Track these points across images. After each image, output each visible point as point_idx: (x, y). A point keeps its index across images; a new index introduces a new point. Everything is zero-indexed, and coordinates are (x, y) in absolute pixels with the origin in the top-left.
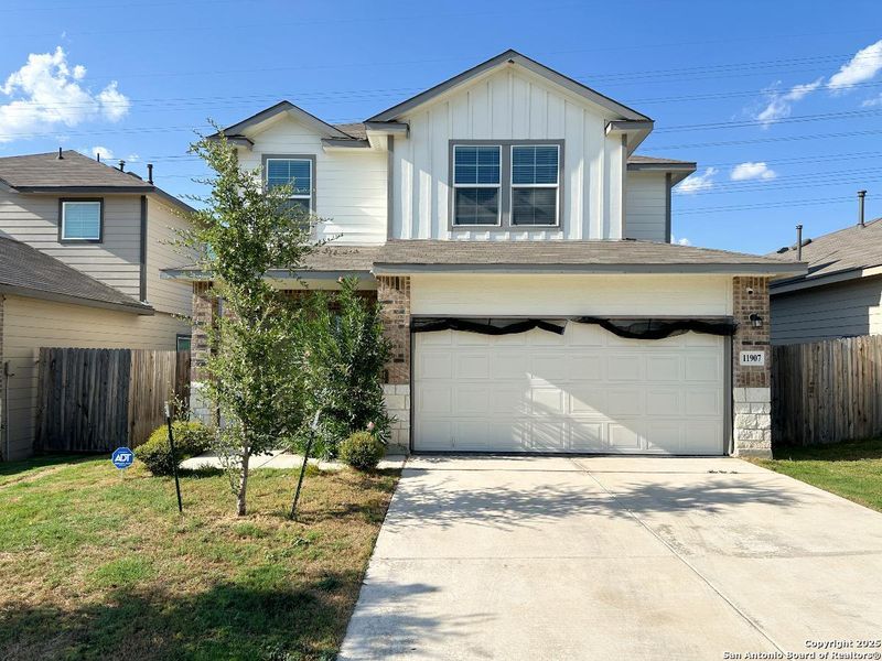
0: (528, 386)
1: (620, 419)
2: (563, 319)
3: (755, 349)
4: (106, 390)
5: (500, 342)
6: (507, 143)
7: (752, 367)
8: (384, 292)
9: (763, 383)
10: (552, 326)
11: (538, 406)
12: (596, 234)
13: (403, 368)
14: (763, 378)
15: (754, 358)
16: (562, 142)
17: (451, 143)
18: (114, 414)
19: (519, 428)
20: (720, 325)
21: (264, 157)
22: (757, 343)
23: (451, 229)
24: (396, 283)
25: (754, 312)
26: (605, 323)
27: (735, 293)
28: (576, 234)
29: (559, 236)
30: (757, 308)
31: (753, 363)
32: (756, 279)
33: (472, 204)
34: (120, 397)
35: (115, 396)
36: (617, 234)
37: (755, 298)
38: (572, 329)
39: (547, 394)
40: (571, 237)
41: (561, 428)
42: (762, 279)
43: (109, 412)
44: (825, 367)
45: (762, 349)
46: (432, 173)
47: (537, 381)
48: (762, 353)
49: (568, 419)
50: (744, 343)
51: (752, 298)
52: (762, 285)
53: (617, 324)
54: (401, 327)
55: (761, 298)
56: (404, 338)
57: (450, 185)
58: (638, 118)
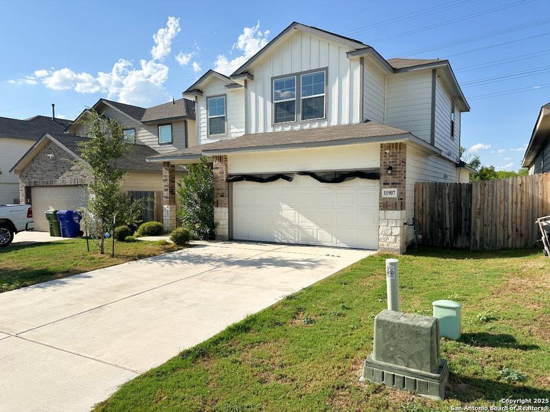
0: (280, 209)
1: (322, 226)
2: (292, 174)
3: (391, 187)
5: (267, 187)
6: (298, 74)
7: (390, 198)
8: (216, 164)
9: (396, 208)
10: (287, 177)
11: (285, 220)
12: (345, 121)
13: (225, 200)
14: (396, 205)
15: (390, 193)
16: (326, 69)
17: (272, 79)
18: (150, 219)
19: (277, 230)
20: (372, 174)
21: (207, 98)
22: (392, 184)
23: (273, 126)
24: (220, 159)
25: (391, 164)
26: (313, 175)
27: (381, 154)
28: (334, 122)
29: (325, 125)
30: (393, 162)
31: (390, 196)
32: (393, 144)
33: (283, 111)
36: (357, 119)
37: (392, 156)
38: (298, 178)
39: (288, 213)
40: (332, 124)
41: (295, 231)
42: (397, 144)
43: (148, 218)
44: (490, 198)
45: (395, 187)
46: (264, 97)
47: (284, 206)
48: (396, 190)
49: (299, 227)
50: (384, 184)
51: (390, 156)
52: (396, 148)
53: (319, 175)
54: (223, 180)
55: (395, 156)
56: (224, 185)
57: (272, 102)
58: (362, 47)
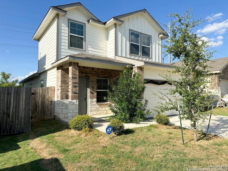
4: (19, 105)
6: (141, 33)
8: (138, 71)
12: (157, 61)
16: (151, 36)
17: (130, 30)
18: (23, 116)
21: (69, 20)
23: (130, 55)
33: (134, 48)
34: (26, 108)
35: (24, 107)
40: (153, 61)
43: (20, 115)
46: (125, 38)
57: (129, 42)
